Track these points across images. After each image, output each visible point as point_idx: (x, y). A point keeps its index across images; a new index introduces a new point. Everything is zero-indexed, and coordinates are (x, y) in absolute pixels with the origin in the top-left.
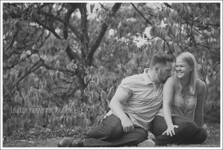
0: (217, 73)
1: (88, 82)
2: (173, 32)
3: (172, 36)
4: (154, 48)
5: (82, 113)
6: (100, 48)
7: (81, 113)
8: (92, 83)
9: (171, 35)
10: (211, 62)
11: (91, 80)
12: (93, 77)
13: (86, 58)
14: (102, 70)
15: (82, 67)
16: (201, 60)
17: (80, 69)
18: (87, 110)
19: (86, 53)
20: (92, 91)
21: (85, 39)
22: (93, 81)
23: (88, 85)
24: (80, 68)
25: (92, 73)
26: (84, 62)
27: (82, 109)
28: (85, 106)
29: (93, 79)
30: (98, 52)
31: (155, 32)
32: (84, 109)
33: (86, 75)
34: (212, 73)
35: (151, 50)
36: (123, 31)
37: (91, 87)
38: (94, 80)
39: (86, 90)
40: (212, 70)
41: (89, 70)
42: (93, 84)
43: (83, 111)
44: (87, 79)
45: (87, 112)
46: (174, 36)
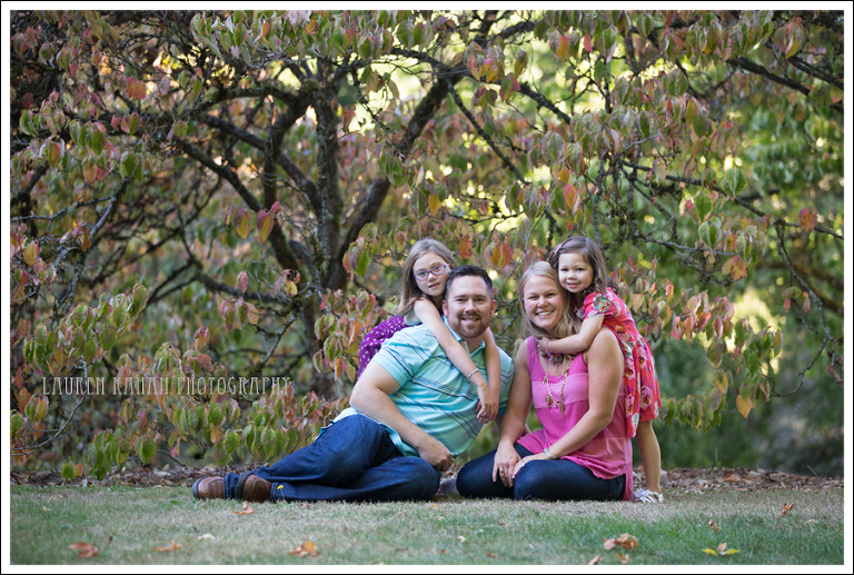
0: (682, 320)
1: (325, 335)
2: (567, 201)
3: (563, 212)
4: (515, 245)
5: (305, 422)
6: (361, 241)
7: (302, 421)
8: (337, 337)
9: (560, 210)
10: (670, 289)
11: (332, 328)
12: (339, 322)
13: (324, 265)
14: (364, 301)
15: (313, 290)
16: (644, 284)
17: (307, 296)
18: (321, 414)
19: (325, 250)
20: (336, 361)
21: (326, 208)
22: (337, 333)
23: (325, 343)
24: (305, 293)
25: (338, 309)
26: (317, 276)
27: (304, 408)
28: (314, 402)
29: (338, 326)
30: (354, 249)
31: (518, 198)
32: (311, 410)
33: (323, 312)
34: (671, 320)
35: (505, 250)
36: (428, 193)
37: (333, 348)
38: (342, 329)
39: (318, 356)
40: (669, 313)
41: (332, 301)
42: (339, 341)
43: (309, 417)
44: (323, 326)
45: (321, 419)
46: (570, 212)
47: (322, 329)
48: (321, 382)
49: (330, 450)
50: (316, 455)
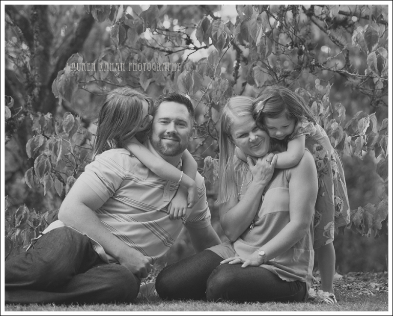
0: (353, 139)
1: (36, 154)
2: (250, 34)
3: (247, 44)
4: (205, 73)
5: (18, 232)
6: (68, 69)
7: (14, 231)
8: (46, 156)
9: (245, 42)
10: (342, 112)
11: (42, 148)
12: (48, 142)
13: (36, 91)
14: (70, 123)
15: (25, 114)
16: (319, 107)
17: (20, 119)
18: (31, 224)
19: (36, 78)
20: (45, 177)
21: (37, 40)
22: (47, 152)
23: (36, 161)
24: (19, 116)
25: (48, 130)
26: (29, 101)
27: (17, 220)
28: (26, 214)
29: (47, 146)
30: (62, 77)
31: (208, 31)
32: (23, 221)
33: (35, 133)
34: (343, 140)
35: (196, 78)
36: (127, 27)
37: (43, 166)
38: (50, 148)
39: (29, 173)
40: (342, 133)
41: (42, 122)
42: (48, 159)
43: (21, 227)
44: (33, 146)
45: (32, 229)
46: (254, 43)
47: (32, 149)
48: (33, 196)
49: (41, 259)
50: (28, 264)
